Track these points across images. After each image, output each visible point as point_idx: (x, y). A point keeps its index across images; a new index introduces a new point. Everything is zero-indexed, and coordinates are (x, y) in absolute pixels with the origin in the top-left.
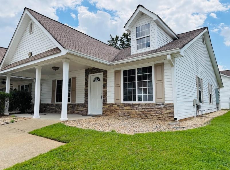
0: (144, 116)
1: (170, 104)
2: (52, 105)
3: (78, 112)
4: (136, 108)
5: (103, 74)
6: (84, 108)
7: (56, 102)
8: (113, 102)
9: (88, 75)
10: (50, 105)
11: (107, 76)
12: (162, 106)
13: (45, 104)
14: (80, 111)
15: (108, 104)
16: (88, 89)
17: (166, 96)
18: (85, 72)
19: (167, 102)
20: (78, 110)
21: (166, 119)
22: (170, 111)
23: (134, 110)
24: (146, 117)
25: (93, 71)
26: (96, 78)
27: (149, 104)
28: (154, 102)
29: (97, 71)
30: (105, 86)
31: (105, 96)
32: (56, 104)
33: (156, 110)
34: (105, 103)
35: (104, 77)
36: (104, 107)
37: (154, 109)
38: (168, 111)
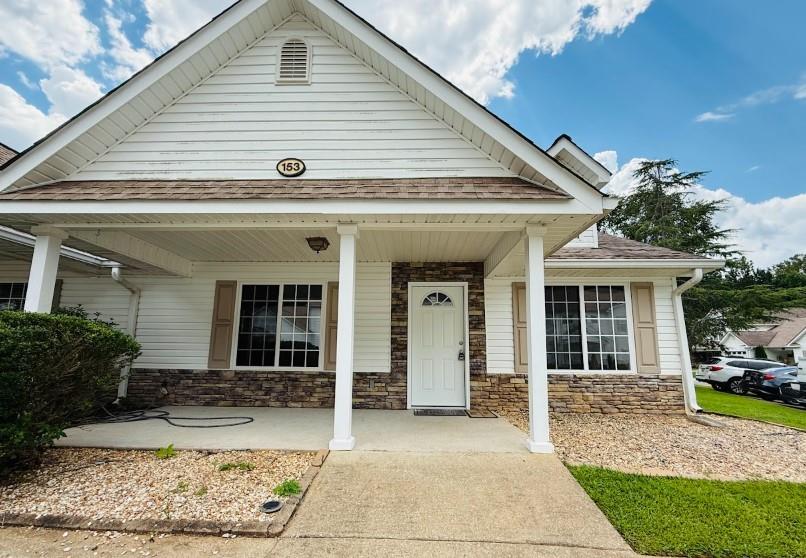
0: (609, 408)
1: (673, 378)
2: (213, 375)
3: (363, 400)
4: (586, 388)
5: (470, 287)
6: (390, 389)
7: (238, 364)
8: (511, 372)
9: (406, 283)
10: (196, 375)
11: (483, 294)
12: (656, 382)
13: (160, 371)
14: (369, 396)
15: (491, 377)
16: (406, 327)
17: (662, 358)
18: (393, 274)
19: (664, 373)
20: (362, 394)
21: (667, 412)
22: (675, 394)
23: (581, 392)
24: (617, 410)
25: (428, 272)
26: (434, 295)
27: (621, 377)
28: (633, 371)
29: (448, 276)
30: (477, 323)
31: (478, 350)
32: (236, 373)
33: (642, 390)
34: (482, 372)
35: (473, 297)
36: (475, 384)
37: (637, 390)
38: (672, 394)
